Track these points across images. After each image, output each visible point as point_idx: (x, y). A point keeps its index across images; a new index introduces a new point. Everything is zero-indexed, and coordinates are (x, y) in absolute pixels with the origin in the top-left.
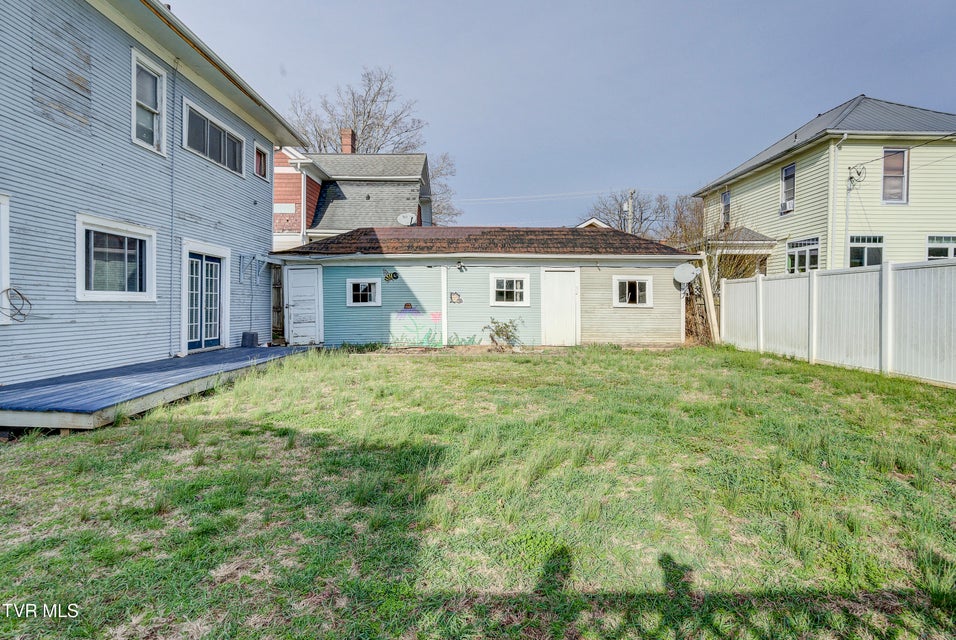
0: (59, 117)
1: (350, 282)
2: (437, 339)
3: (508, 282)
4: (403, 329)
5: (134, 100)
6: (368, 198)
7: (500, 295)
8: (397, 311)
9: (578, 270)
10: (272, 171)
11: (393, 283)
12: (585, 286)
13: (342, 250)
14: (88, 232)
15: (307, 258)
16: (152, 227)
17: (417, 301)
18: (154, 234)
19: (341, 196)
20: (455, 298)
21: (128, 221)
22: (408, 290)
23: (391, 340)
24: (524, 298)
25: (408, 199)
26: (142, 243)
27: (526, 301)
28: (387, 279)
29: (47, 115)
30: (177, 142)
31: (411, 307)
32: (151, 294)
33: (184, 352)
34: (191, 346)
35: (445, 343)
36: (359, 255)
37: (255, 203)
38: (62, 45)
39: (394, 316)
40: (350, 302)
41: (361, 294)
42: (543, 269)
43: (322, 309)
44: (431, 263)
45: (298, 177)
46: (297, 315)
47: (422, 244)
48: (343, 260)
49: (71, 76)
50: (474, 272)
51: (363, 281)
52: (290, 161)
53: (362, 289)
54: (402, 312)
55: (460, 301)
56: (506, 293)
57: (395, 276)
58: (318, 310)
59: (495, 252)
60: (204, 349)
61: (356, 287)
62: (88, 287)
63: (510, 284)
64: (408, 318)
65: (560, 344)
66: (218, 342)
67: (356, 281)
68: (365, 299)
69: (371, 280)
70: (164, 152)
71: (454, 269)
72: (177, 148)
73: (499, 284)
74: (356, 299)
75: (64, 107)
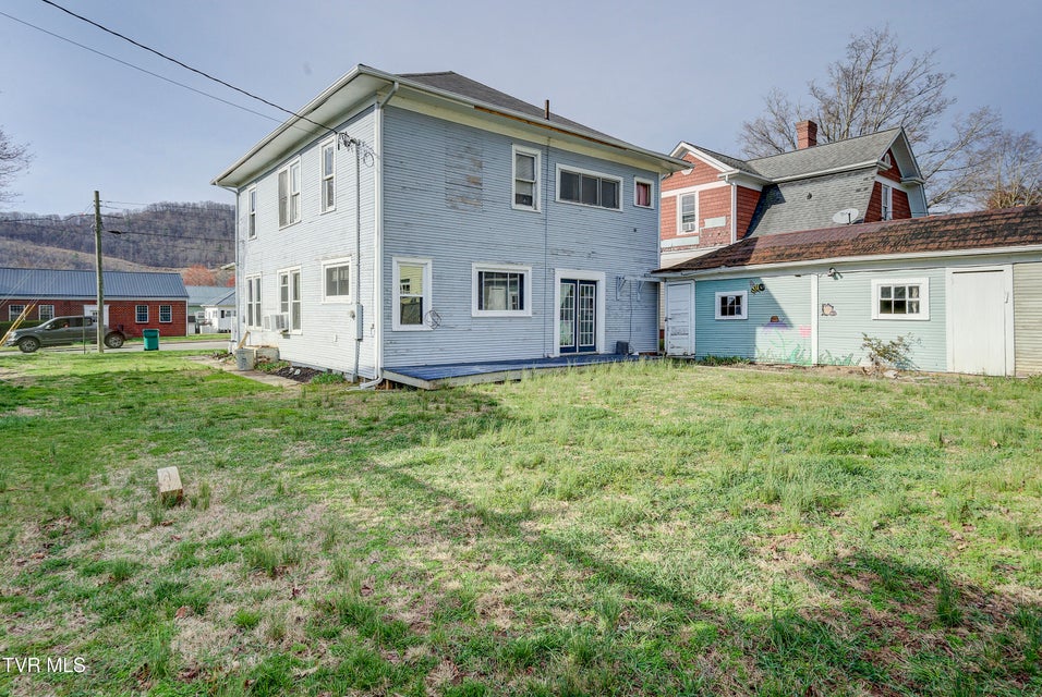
0: (461, 206)
1: (719, 295)
2: (806, 356)
3: (897, 289)
4: (769, 344)
5: (514, 178)
6: (810, 196)
7: (886, 307)
8: (763, 325)
9: (1008, 268)
10: (657, 198)
11: (760, 295)
12: (1020, 293)
13: (713, 264)
14: (480, 273)
15: (679, 274)
16: (527, 264)
17: (783, 314)
18: (530, 269)
19: (780, 200)
20: (828, 310)
21: (509, 263)
22: (774, 302)
23: (756, 355)
24: (921, 310)
25: (858, 190)
26: (522, 276)
27: (924, 313)
28: (754, 291)
29: (454, 207)
30: (551, 198)
31: (778, 321)
32: (528, 311)
33: (557, 354)
34: (562, 350)
35: (815, 361)
36: (724, 269)
37: (635, 231)
38: (465, 162)
39: (760, 330)
40: (718, 316)
41: (730, 307)
42: (949, 270)
43: (694, 322)
44: (799, 272)
45: (727, 189)
46: (673, 328)
47: (796, 251)
48: (712, 275)
49: (469, 179)
50: (849, 279)
51: (731, 294)
52: (719, 175)
53: (729, 302)
54: (768, 325)
55: (834, 314)
56: (895, 303)
57: (762, 287)
58: (690, 322)
59: (881, 253)
60: (577, 353)
61: (724, 300)
62: (480, 307)
63: (900, 291)
64: (774, 332)
65: (980, 372)
66: (594, 348)
67: (724, 294)
68: (732, 313)
69: (738, 293)
70: (539, 210)
71: (826, 278)
72: (551, 203)
73: (885, 291)
74: (724, 312)
75: (464, 199)
